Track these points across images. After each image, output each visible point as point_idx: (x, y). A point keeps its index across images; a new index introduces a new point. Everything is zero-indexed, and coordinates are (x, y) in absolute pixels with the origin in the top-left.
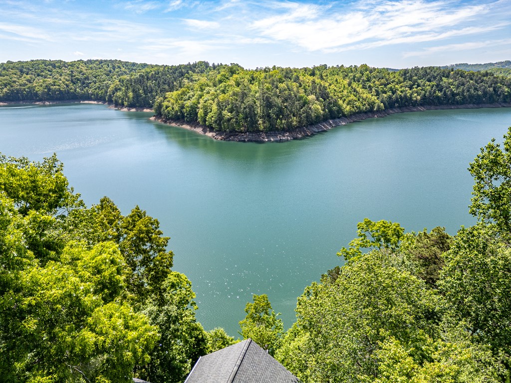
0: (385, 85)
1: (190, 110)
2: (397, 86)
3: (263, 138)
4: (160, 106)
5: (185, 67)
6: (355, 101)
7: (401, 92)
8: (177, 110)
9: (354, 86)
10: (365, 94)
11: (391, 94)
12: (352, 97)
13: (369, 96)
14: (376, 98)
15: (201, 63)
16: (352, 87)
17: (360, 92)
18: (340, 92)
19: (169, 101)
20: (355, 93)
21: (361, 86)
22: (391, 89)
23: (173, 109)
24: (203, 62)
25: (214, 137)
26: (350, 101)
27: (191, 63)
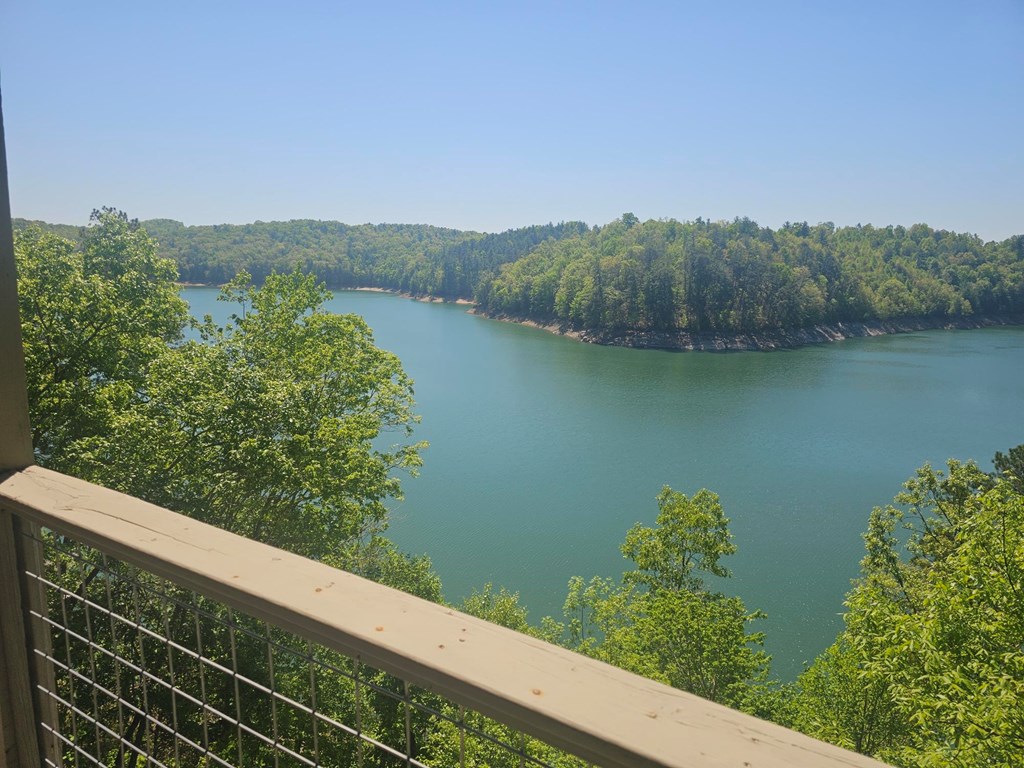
0: (974, 266)
1: (541, 292)
2: (1001, 268)
3: (686, 343)
4: (488, 287)
5: (542, 229)
6: (902, 290)
7: (1013, 280)
8: (516, 293)
9: (898, 262)
10: (926, 279)
11: (987, 283)
12: (893, 281)
13: (935, 282)
14: (952, 288)
15: (571, 225)
16: (893, 264)
17: (915, 275)
18: (865, 271)
19: (503, 279)
20: (900, 275)
21: (915, 263)
22: (987, 274)
23: (510, 291)
24: (576, 223)
25: (582, 337)
26: (889, 289)
27: (555, 225)
